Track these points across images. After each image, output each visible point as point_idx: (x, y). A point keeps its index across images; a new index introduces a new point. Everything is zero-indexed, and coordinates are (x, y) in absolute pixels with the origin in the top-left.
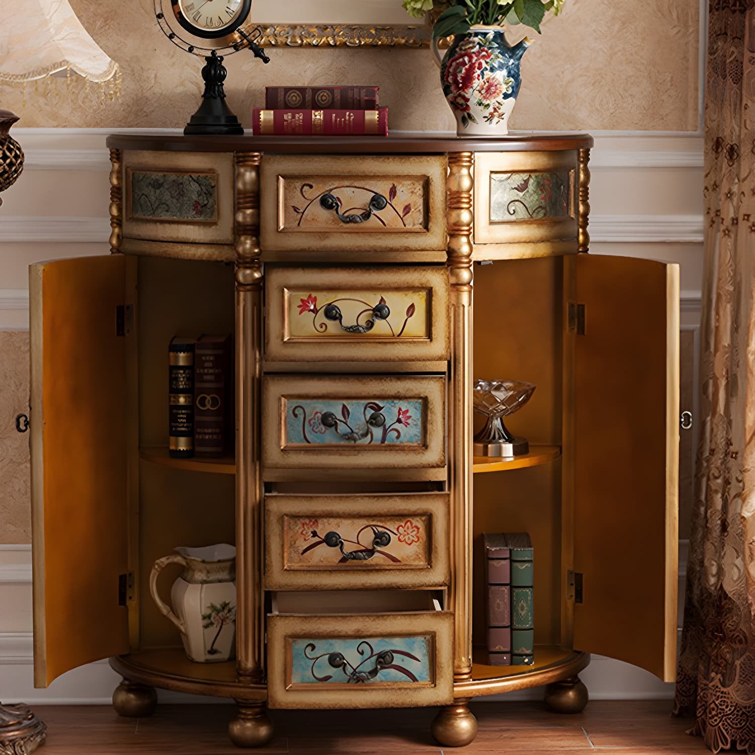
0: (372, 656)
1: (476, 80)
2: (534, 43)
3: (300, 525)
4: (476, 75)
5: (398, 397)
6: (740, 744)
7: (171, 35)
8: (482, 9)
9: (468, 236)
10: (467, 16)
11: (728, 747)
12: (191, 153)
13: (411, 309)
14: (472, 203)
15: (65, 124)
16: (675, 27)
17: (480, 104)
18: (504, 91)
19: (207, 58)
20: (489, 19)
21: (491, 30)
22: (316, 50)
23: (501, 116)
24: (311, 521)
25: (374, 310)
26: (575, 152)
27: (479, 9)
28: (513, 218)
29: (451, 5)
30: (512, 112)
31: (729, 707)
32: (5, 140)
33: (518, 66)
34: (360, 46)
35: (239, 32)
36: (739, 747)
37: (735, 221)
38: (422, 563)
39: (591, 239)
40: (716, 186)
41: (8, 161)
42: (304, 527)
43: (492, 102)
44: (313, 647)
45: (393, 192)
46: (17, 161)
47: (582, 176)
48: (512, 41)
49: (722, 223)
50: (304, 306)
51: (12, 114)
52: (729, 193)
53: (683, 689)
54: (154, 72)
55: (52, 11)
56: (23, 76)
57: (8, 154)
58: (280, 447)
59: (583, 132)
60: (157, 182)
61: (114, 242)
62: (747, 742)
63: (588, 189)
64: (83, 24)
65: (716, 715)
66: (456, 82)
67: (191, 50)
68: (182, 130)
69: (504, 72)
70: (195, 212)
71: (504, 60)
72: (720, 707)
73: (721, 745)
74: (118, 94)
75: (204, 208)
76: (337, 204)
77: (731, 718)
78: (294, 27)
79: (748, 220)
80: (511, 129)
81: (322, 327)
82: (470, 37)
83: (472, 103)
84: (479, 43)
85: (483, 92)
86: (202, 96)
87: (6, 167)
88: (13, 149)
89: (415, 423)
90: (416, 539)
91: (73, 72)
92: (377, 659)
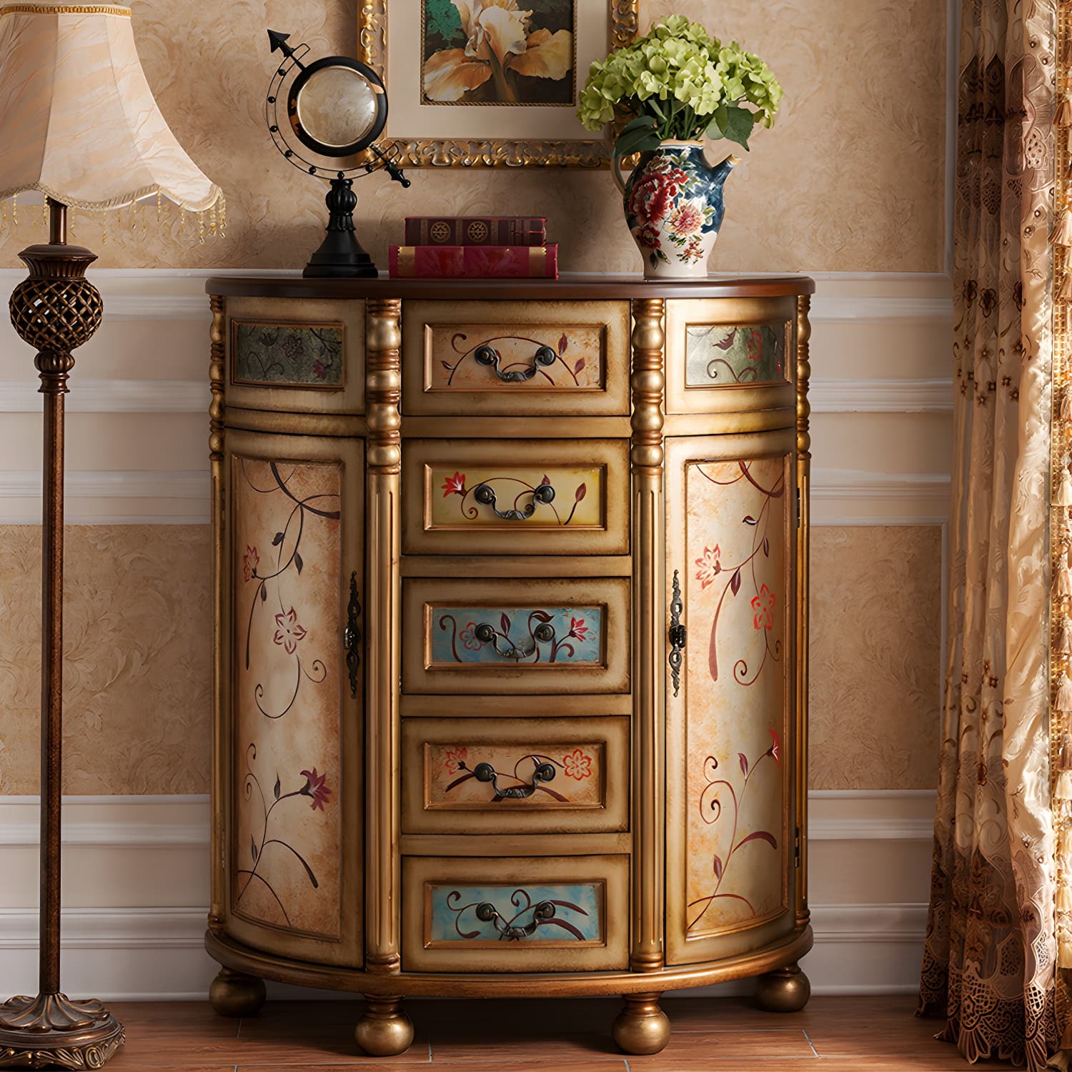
0: (529, 907)
1: (669, 209)
2: (741, 162)
3: (444, 755)
4: (668, 202)
5: (571, 604)
6: (1003, 1051)
7: (287, 152)
8: (676, 119)
9: (658, 405)
10: (656, 129)
11: (988, 1055)
12: (313, 300)
13: (581, 492)
14: (663, 363)
15: (154, 265)
16: (915, 142)
17: (673, 239)
18: (704, 222)
19: (332, 182)
20: (684, 133)
21: (686, 147)
22: (468, 172)
23: (699, 254)
24: (457, 749)
25: (536, 492)
26: (792, 300)
27: (672, 120)
28: (714, 382)
29: (637, 114)
30: (713, 249)
31: (989, 1005)
32: (79, 283)
33: (720, 192)
34: (523, 166)
35: (374, 149)
36: (1001, 1056)
37: (992, 387)
38: (595, 803)
39: (813, 408)
40: (968, 343)
41: (83, 310)
42: (449, 757)
43: (689, 236)
44: (458, 896)
45: (563, 344)
46: (94, 310)
47: (800, 329)
48: (713, 161)
49: (976, 388)
50: (449, 487)
51: (88, 252)
52: (985, 350)
53: (930, 980)
54: (267, 199)
55: (140, 123)
56: (104, 204)
57: (83, 301)
58: (424, 666)
59: (801, 274)
60: (270, 338)
61: (215, 412)
62: (1011, 1049)
63: (808, 345)
64: (177, 138)
65: (973, 1015)
66: (643, 212)
67: (312, 170)
68: (301, 271)
69: (704, 199)
70: (316, 375)
71: (702, 183)
72: (977, 1004)
73: (978, 1054)
74: (221, 227)
75: (328, 370)
76: (495, 358)
77: (990, 1018)
78: (441, 143)
79: (1008, 384)
80: (711, 270)
81: (471, 513)
82: (660, 156)
83: (664, 237)
84: (671, 163)
85: (677, 223)
86: (327, 229)
87: (81, 319)
88: (89, 296)
89: (592, 636)
90: (587, 774)
91: (165, 200)
92: (536, 911)
